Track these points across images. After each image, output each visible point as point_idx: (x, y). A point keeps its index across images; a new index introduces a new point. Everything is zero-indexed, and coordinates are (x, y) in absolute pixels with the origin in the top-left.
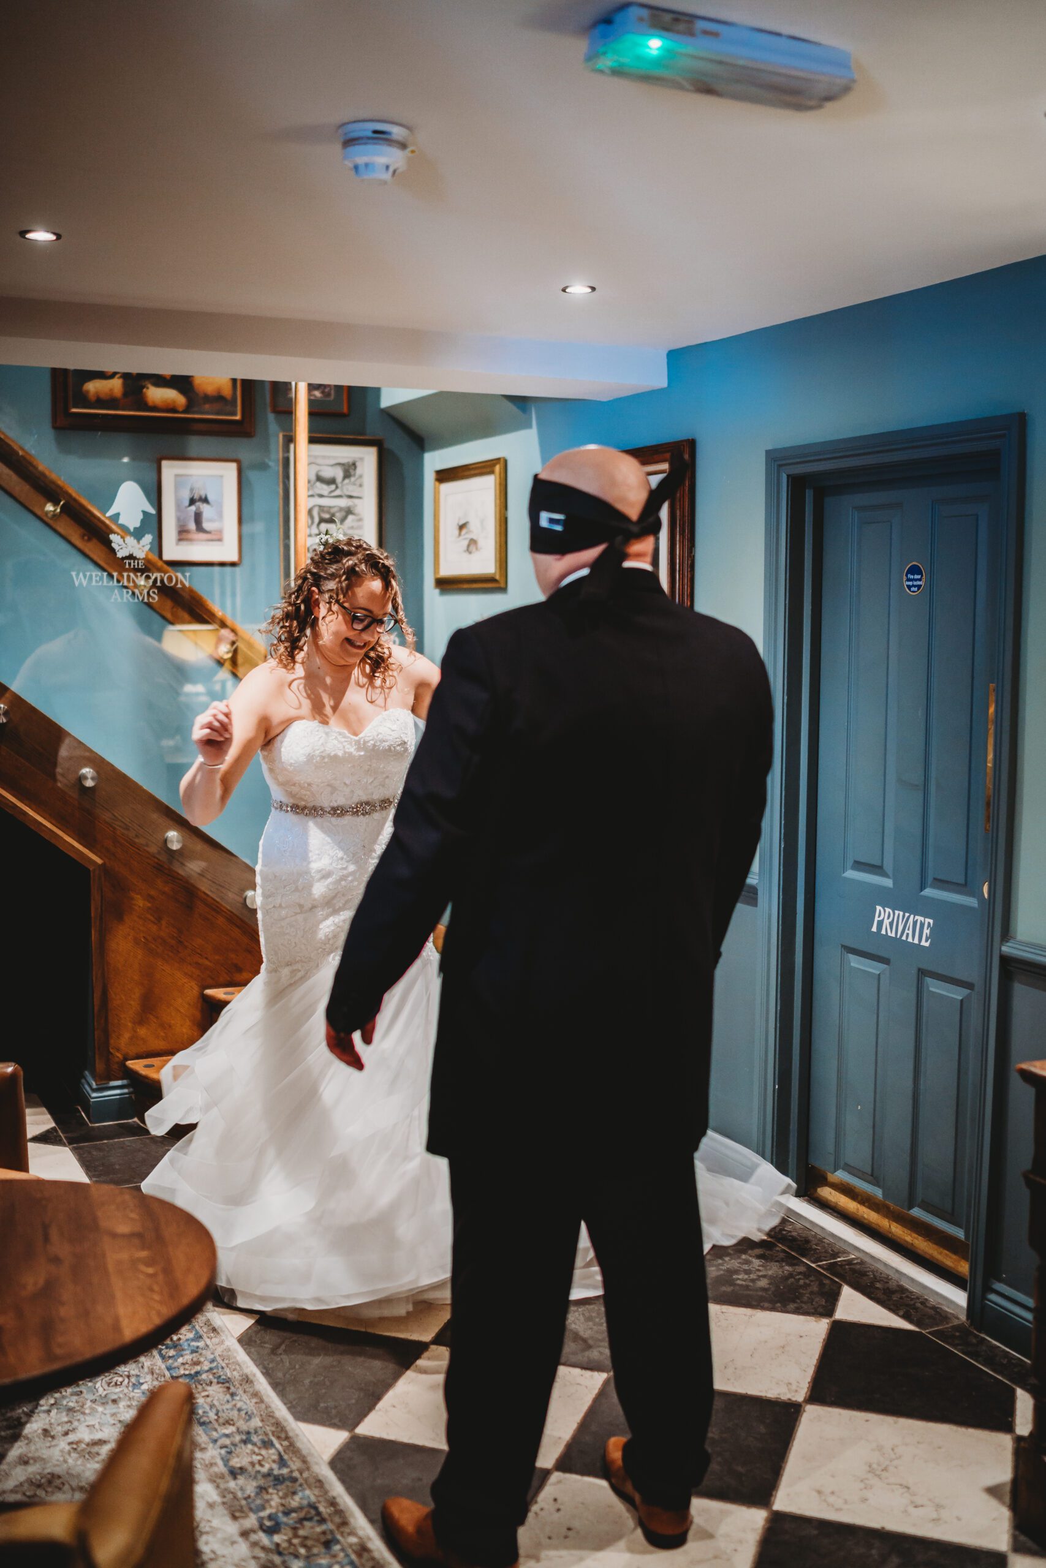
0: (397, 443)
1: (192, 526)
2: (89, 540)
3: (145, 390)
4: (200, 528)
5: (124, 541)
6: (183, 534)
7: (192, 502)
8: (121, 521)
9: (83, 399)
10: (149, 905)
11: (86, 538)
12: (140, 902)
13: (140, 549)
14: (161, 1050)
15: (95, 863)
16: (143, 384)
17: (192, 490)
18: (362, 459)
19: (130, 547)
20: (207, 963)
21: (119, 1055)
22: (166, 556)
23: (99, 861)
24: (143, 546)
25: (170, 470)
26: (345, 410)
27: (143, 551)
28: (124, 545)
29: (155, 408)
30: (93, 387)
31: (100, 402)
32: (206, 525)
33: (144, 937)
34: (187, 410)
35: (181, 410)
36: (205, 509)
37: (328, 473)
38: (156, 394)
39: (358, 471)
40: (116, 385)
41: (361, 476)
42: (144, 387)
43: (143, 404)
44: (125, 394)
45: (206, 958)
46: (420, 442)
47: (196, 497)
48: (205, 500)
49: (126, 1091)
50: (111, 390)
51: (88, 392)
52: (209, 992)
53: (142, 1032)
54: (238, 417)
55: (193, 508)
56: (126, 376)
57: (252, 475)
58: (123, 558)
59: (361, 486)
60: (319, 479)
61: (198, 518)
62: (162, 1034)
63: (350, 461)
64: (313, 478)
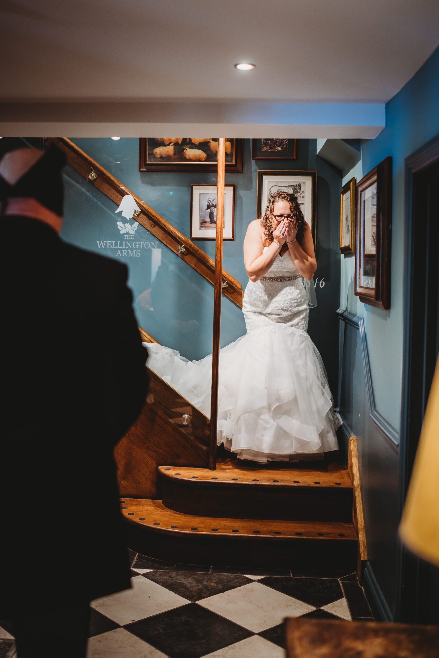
0: (326, 173)
1: (208, 220)
2: (154, 227)
3: (185, 151)
4: (212, 221)
5: (124, 225)
6: (203, 224)
7: (208, 207)
8: (123, 215)
9: (153, 156)
11: (153, 225)
13: (132, 229)
14: (134, 495)
16: (185, 148)
17: (208, 201)
18: (304, 183)
19: (127, 228)
20: (161, 451)
22: (194, 235)
24: (134, 228)
25: (197, 191)
26: (295, 157)
27: (134, 230)
28: (124, 227)
29: (190, 160)
30: (159, 151)
31: (162, 158)
32: (215, 219)
35: (203, 160)
36: (215, 210)
38: (190, 153)
39: (302, 190)
40: (170, 149)
41: (303, 192)
42: (184, 149)
44: (175, 154)
45: (161, 449)
46: (340, 172)
47: (211, 204)
48: (215, 206)
50: (168, 151)
51: (156, 153)
52: (161, 467)
53: (125, 483)
54: (233, 163)
55: (209, 210)
56: (176, 144)
57: (241, 192)
58: (123, 234)
59: (303, 197)
61: (211, 215)
62: (135, 486)
63: (298, 184)
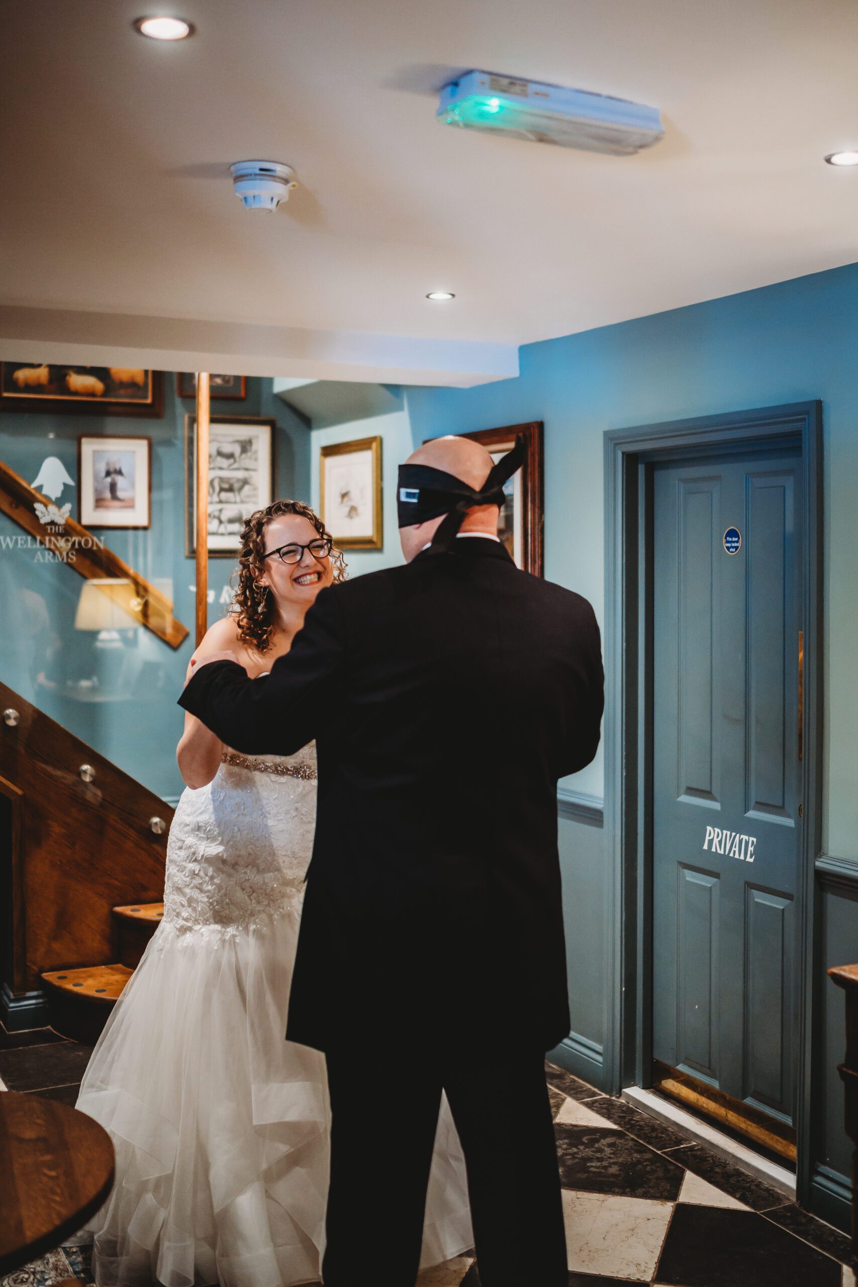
0: (288, 422)
1: (108, 495)
2: (17, 507)
3: (68, 379)
4: (114, 497)
6: (99, 502)
7: (108, 474)
9: (13, 386)
10: (64, 831)
11: (14, 505)
12: (57, 829)
14: (74, 963)
15: (17, 793)
16: (68, 374)
17: (108, 464)
18: (257, 437)
20: (116, 883)
21: (35, 968)
22: (85, 522)
23: (20, 792)
25: (89, 447)
26: (242, 394)
29: (76, 393)
30: (22, 376)
31: (28, 388)
32: (120, 494)
33: (60, 861)
34: (105, 393)
35: (99, 393)
36: (120, 481)
37: (227, 449)
38: (77, 381)
39: (254, 447)
40: (42, 374)
41: (256, 452)
42: (68, 376)
43: (64, 388)
45: (115, 879)
46: (307, 422)
47: (112, 469)
48: (120, 472)
49: (40, 1001)
50: (38, 378)
51: (17, 379)
52: (118, 909)
53: (56, 946)
54: (149, 401)
55: (109, 480)
57: (160, 450)
59: (256, 460)
60: (220, 454)
61: (113, 487)
62: (75, 948)
64: (214, 453)
